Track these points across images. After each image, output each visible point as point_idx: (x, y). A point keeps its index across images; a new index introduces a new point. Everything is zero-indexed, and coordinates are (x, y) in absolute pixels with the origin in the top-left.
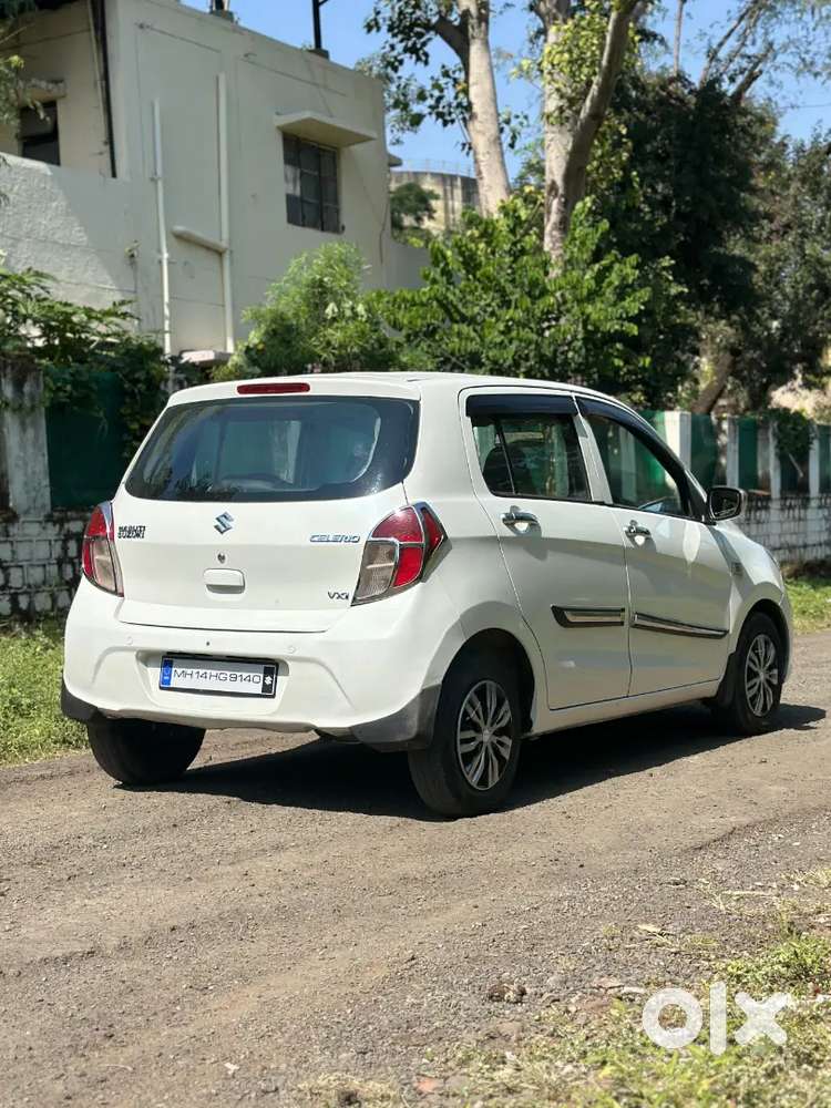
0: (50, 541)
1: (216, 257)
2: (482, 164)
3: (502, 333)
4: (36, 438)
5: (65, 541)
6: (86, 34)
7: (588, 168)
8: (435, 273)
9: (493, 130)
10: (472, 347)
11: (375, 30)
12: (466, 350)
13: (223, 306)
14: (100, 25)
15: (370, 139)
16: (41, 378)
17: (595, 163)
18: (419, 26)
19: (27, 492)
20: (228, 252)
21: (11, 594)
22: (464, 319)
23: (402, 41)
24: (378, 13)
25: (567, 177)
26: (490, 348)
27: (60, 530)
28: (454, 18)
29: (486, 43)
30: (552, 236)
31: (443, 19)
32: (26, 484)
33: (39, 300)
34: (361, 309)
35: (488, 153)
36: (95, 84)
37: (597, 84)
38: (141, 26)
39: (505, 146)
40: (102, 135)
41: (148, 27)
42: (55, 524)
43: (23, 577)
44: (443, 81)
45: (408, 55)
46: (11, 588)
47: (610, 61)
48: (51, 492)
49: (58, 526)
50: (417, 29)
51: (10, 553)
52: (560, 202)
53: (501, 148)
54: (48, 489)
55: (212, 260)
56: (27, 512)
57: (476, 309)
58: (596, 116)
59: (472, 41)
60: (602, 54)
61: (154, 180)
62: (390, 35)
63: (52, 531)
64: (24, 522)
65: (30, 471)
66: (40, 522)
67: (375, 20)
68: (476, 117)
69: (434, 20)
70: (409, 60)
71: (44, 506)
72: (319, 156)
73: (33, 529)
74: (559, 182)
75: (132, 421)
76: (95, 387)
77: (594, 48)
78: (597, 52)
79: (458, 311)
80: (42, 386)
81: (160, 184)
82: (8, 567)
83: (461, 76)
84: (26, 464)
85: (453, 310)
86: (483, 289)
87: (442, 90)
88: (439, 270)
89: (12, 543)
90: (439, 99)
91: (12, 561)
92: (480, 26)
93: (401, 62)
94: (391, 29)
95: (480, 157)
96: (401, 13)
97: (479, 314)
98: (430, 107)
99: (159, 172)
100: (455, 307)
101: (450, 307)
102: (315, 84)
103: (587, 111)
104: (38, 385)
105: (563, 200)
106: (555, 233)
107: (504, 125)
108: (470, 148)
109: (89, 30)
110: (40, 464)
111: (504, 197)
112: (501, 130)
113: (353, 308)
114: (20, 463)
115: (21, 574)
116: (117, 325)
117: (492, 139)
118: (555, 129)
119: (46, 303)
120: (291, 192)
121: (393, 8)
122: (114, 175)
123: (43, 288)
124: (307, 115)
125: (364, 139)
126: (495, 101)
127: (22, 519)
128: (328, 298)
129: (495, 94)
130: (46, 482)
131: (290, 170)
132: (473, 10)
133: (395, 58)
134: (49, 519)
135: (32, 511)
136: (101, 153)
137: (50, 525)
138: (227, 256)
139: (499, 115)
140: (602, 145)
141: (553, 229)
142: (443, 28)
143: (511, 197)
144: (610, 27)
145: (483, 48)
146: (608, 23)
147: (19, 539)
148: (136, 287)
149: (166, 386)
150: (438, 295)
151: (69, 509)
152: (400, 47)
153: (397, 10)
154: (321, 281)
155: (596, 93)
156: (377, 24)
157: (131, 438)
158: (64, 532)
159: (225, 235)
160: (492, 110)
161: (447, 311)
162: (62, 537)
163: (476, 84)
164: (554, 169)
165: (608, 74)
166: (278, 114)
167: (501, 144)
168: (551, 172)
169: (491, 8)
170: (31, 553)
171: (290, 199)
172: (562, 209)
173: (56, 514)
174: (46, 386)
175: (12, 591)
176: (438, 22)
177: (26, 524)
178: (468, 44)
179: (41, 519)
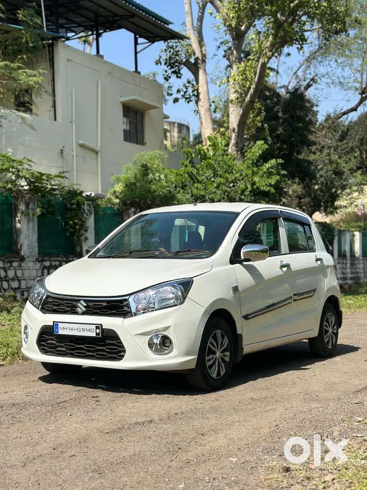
0: (37, 269)
1: (95, 154)
2: (202, 119)
3: (216, 188)
4: (33, 227)
5: (43, 270)
6: (46, 63)
7: (248, 121)
8: (187, 162)
9: (208, 106)
10: (202, 193)
11: (159, 64)
12: (200, 194)
13: (97, 174)
14: (52, 59)
15: (158, 108)
16: (36, 202)
17: (250, 120)
18: (177, 62)
19: (29, 249)
20: (100, 152)
21: (21, 291)
22: (199, 182)
23: (170, 69)
24: (160, 57)
25: (239, 125)
26: (210, 194)
27: (41, 265)
28: (192, 60)
29: (205, 70)
30: (232, 149)
31: (188, 61)
32: (29, 245)
33: (28, 170)
34: (162, 177)
35: (205, 114)
36: (49, 83)
37: (253, 89)
38: (68, 60)
39: (212, 112)
40: (51, 104)
41: (71, 60)
42: (39, 262)
43: (26, 284)
44: (187, 85)
45: (173, 74)
46: (21, 289)
47: (259, 79)
48: (38, 249)
49: (40, 263)
50: (177, 64)
51: (21, 274)
52: (235, 135)
53: (211, 112)
54: (37, 248)
55: (94, 155)
56: (29, 257)
57: (203, 177)
58: (252, 101)
59: (200, 69)
60: (255, 77)
61: (71, 122)
62: (166, 66)
63: (38, 265)
64: (27, 261)
65: (30, 240)
66: (33, 261)
67: (159, 60)
68: (200, 100)
69: (184, 60)
70: (174, 77)
71: (35, 255)
72: (136, 114)
73: (31, 264)
74: (236, 127)
75: (70, 221)
76: (57, 206)
77: (252, 74)
78: (253, 76)
79: (196, 178)
80: (36, 205)
81: (74, 124)
82: (20, 280)
83: (195, 83)
84: (29, 237)
85: (194, 178)
86: (206, 169)
87: (187, 89)
88: (188, 160)
89: (22, 270)
90: (185, 92)
91: (22, 277)
92: (203, 64)
93: (170, 77)
94: (166, 64)
95: (202, 116)
96: (170, 57)
97: (204, 179)
98: (182, 95)
99: (74, 119)
100: (196, 176)
101: (193, 176)
102: (136, 85)
103: (249, 99)
104: (35, 206)
105: (237, 134)
106: (233, 148)
107: (212, 104)
108: (197, 112)
109: (47, 61)
110: (34, 237)
111: (212, 132)
112: (211, 105)
113: (159, 176)
114: (27, 237)
115: (25, 283)
116: (59, 181)
117: (207, 109)
118: (234, 106)
119: (30, 171)
120: (125, 128)
121: (167, 55)
122: (55, 120)
123: (29, 165)
124: (133, 97)
125: (154, 107)
126: (208, 94)
127: (27, 260)
128: (149, 171)
129: (208, 91)
130: (36, 245)
131: (125, 119)
132: (200, 57)
133: (167, 75)
134: (37, 260)
135: (31, 257)
136: (50, 111)
137: (37, 263)
138: (99, 154)
139: (210, 99)
140: (253, 112)
141: (232, 146)
142: (187, 64)
143: (215, 133)
144: (259, 66)
145: (203, 72)
146: (258, 64)
147: (26, 268)
148: (63, 165)
149: (84, 206)
150: (189, 172)
151: (45, 256)
152: (169, 72)
153: (168, 56)
154: (146, 165)
155: (252, 92)
156: (160, 62)
157: (69, 227)
158: (43, 265)
159: (99, 145)
160: (207, 97)
161: (192, 178)
162: (42, 268)
163: (201, 86)
164: (233, 122)
165: (258, 84)
166: (121, 97)
167: (210, 111)
168: (232, 123)
169: (207, 56)
170: (30, 274)
171: (125, 131)
172: (237, 138)
173: (40, 259)
174: (38, 205)
175: (22, 290)
176: (185, 61)
177: (28, 262)
178: (198, 71)
179: (34, 260)
